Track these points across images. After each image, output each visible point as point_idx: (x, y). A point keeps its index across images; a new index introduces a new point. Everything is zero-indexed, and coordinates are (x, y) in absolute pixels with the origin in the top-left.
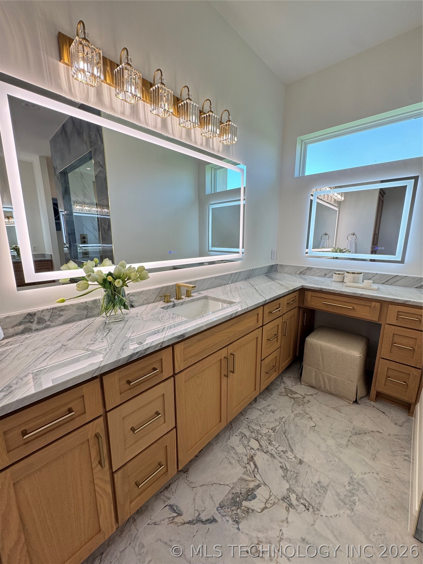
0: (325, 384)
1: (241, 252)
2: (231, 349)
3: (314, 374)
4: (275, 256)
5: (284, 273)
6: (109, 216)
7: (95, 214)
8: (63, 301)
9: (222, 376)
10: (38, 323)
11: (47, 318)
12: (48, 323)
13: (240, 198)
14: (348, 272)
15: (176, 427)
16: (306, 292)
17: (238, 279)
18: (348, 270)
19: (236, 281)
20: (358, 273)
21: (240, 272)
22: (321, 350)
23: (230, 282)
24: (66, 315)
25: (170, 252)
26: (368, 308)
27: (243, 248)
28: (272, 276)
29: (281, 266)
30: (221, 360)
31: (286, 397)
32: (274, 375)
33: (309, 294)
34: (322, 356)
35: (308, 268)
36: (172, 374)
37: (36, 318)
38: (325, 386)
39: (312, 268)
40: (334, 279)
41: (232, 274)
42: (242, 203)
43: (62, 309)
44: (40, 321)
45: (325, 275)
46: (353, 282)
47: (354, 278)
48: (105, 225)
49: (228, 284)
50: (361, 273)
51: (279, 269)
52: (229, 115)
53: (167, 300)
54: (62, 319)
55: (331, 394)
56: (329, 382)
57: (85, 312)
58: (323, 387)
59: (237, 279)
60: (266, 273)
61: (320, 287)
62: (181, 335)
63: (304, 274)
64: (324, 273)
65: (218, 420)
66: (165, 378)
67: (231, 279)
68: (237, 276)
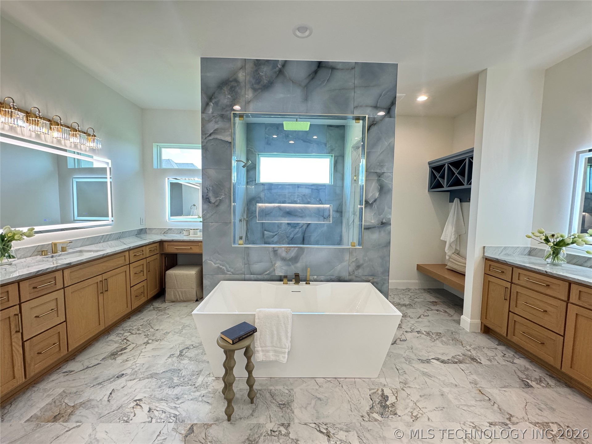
0: (179, 296)
1: (110, 220)
2: (105, 276)
3: (172, 293)
4: (144, 222)
5: (152, 234)
9: (99, 293)
13: (107, 176)
14: (191, 229)
15: (66, 321)
16: (164, 243)
17: (110, 239)
18: (191, 228)
19: (108, 241)
20: (196, 229)
21: (111, 234)
22: (175, 275)
23: (102, 241)
25: (45, 220)
26: (198, 247)
27: (112, 216)
28: (142, 236)
29: (150, 229)
30: (97, 282)
31: (154, 311)
32: (143, 299)
33: (166, 244)
34: (176, 279)
35: (169, 229)
36: (62, 287)
38: (180, 298)
39: (171, 229)
40: (184, 234)
41: (103, 235)
42: (109, 180)
45: (180, 232)
46: (194, 235)
47: (194, 232)
49: (100, 243)
50: (198, 229)
51: (148, 231)
52: (94, 132)
53: (44, 253)
55: (184, 301)
56: (182, 294)
58: (179, 300)
59: (108, 239)
60: (136, 235)
61: (172, 239)
62: (69, 263)
63: (167, 233)
64: (179, 232)
65: (97, 323)
66: (57, 288)
67: (103, 240)
68: (108, 237)
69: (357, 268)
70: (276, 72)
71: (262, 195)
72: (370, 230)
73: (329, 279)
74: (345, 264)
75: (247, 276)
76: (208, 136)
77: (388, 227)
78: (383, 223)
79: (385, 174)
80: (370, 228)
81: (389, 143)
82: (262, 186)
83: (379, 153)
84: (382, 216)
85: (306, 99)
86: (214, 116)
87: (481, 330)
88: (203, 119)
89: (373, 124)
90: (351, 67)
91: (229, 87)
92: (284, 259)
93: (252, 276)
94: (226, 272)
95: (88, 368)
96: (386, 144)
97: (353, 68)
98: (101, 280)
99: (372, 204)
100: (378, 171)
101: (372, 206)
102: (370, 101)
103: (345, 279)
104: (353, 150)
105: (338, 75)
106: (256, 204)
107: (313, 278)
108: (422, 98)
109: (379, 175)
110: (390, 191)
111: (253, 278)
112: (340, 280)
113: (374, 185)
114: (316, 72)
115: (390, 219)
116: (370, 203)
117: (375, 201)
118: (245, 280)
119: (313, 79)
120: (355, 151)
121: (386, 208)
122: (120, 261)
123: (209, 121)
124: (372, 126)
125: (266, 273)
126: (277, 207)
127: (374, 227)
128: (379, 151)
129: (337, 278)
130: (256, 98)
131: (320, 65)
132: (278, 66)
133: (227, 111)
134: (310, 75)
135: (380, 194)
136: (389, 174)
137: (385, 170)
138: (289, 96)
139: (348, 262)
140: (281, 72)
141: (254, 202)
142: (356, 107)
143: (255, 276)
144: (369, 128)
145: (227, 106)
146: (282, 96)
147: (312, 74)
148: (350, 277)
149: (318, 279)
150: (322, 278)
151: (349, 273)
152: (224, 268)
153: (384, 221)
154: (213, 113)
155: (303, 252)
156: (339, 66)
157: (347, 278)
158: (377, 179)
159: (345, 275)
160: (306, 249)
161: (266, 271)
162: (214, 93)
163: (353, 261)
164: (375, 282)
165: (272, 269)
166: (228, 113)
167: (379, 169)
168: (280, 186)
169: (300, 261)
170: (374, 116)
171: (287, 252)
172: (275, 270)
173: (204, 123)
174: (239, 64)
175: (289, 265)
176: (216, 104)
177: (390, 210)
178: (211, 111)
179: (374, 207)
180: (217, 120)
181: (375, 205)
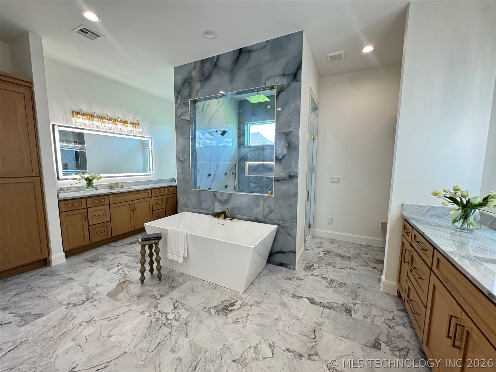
6: (85, 150)
7: (73, 149)
8: (71, 185)
9: (131, 210)
10: (63, 191)
11: (66, 190)
12: (66, 191)
15: (110, 221)
21: (152, 180)
24: (72, 189)
27: (153, 170)
30: (130, 204)
36: (108, 204)
37: (62, 189)
41: (147, 181)
42: (150, 150)
43: (71, 187)
44: (64, 190)
48: (83, 159)
53: (111, 188)
54: (70, 191)
57: (78, 189)
60: (170, 182)
65: (130, 226)
66: (106, 204)
67: (147, 183)
68: (150, 182)
69: (270, 213)
70: (213, 65)
71: (249, 155)
72: (280, 182)
73: (249, 219)
74: (261, 208)
75: (200, 210)
76: (178, 118)
77: (296, 180)
78: (290, 176)
79: (292, 133)
80: (280, 180)
81: (296, 105)
82: (249, 148)
83: (286, 115)
84: (289, 170)
85: (232, 81)
86: (181, 105)
87: (397, 293)
88: (175, 107)
89: (281, 90)
90: (262, 46)
91: (188, 83)
92: (220, 201)
93: (202, 210)
94: (189, 206)
95: (118, 246)
96: (293, 106)
97: (265, 46)
98: (132, 203)
99: (281, 159)
100: (286, 131)
101: (281, 161)
102: (279, 71)
103: (261, 220)
104: (311, 111)
105: (254, 56)
106: (245, 163)
107: (239, 217)
108: (368, 49)
109: (287, 135)
110: (297, 147)
111: (203, 212)
112: (257, 221)
113: (283, 144)
114: (238, 58)
115: (297, 173)
116: (280, 159)
117: (284, 157)
118: (198, 213)
119: (236, 64)
120: (313, 112)
121: (293, 163)
122: (146, 195)
123: (179, 108)
124: (281, 93)
125: (210, 209)
126: (261, 164)
127: (283, 180)
128: (287, 113)
129: (255, 219)
130: (202, 87)
131: (241, 51)
132: (214, 61)
133: (187, 99)
134: (234, 61)
135: (288, 151)
136: (295, 133)
137: (291, 129)
138: (221, 81)
139: (262, 207)
140: (216, 64)
141: (243, 161)
142: (267, 79)
143: (204, 211)
144: (278, 95)
145: (187, 96)
146: (216, 82)
147: (235, 60)
148: (264, 220)
149: (242, 218)
150: (245, 217)
151: (264, 216)
152: (187, 203)
153: (292, 174)
154: (180, 102)
155: (232, 196)
156: (254, 48)
157: (263, 220)
158: (285, 138)
159: (260, 217)
160: (233, 194)
161: (210, 208)
162: (180, 89)
163: (267, 207)
164: (284, 226)
165: (213, 207)
166: (188, 101)
167: (287, 129)
168: (261, 148)
169: (230, 203)
170: (282, 83)
171: (221, 196)
172: (215, 208)
173: (176, 109)
174: (192, 66)
175: (223, 206)
176: (181, 96)
177: (297, 165)
178: (179, 101)
179: (283, 162)
180: (182, 107)
181: (283, 161)
